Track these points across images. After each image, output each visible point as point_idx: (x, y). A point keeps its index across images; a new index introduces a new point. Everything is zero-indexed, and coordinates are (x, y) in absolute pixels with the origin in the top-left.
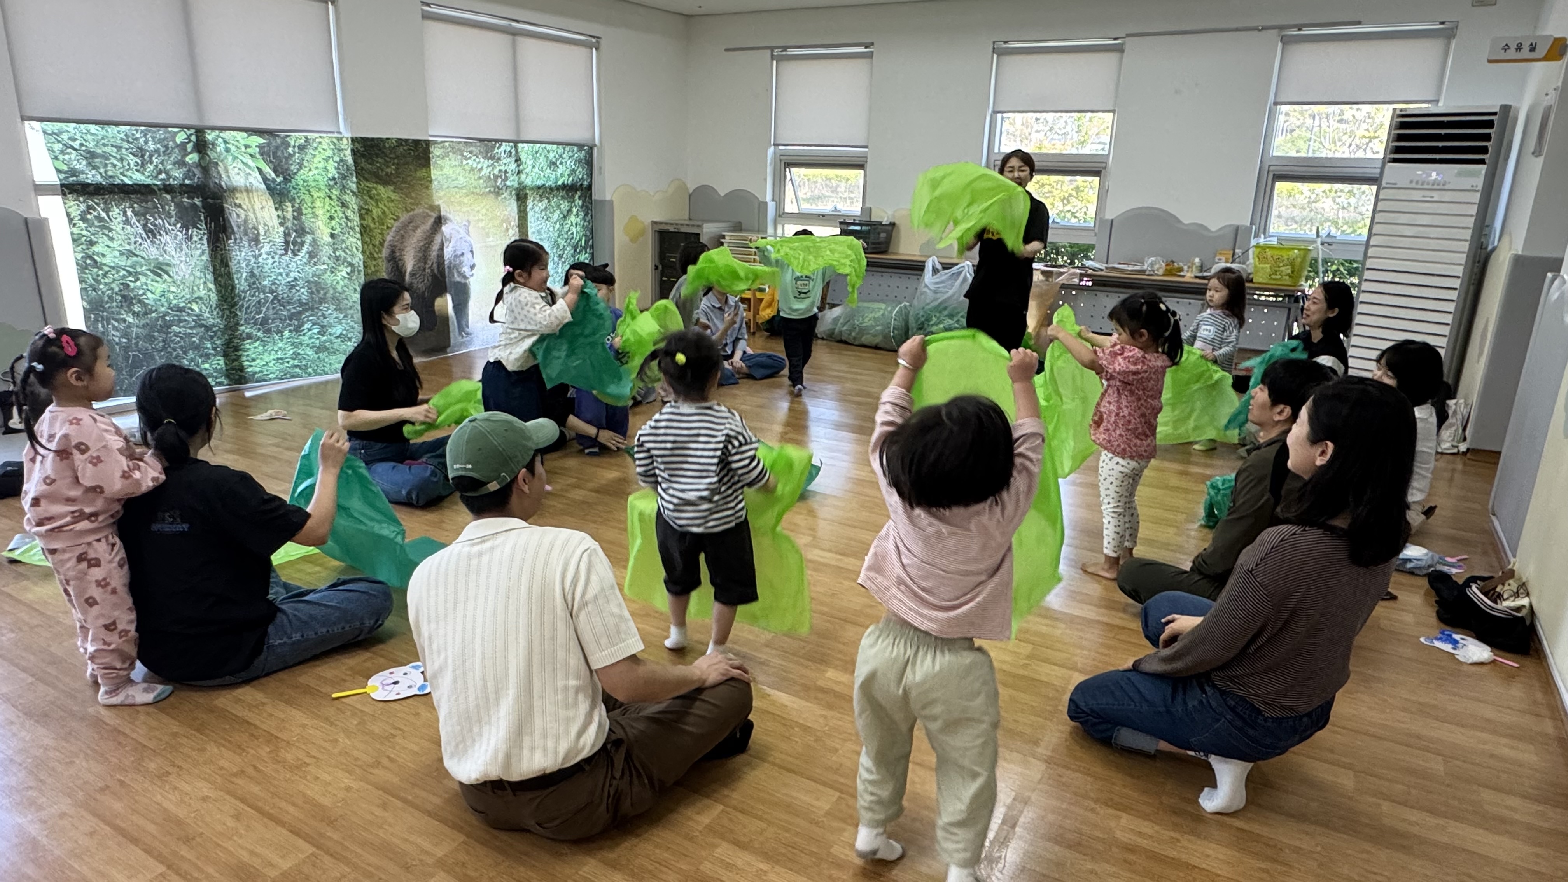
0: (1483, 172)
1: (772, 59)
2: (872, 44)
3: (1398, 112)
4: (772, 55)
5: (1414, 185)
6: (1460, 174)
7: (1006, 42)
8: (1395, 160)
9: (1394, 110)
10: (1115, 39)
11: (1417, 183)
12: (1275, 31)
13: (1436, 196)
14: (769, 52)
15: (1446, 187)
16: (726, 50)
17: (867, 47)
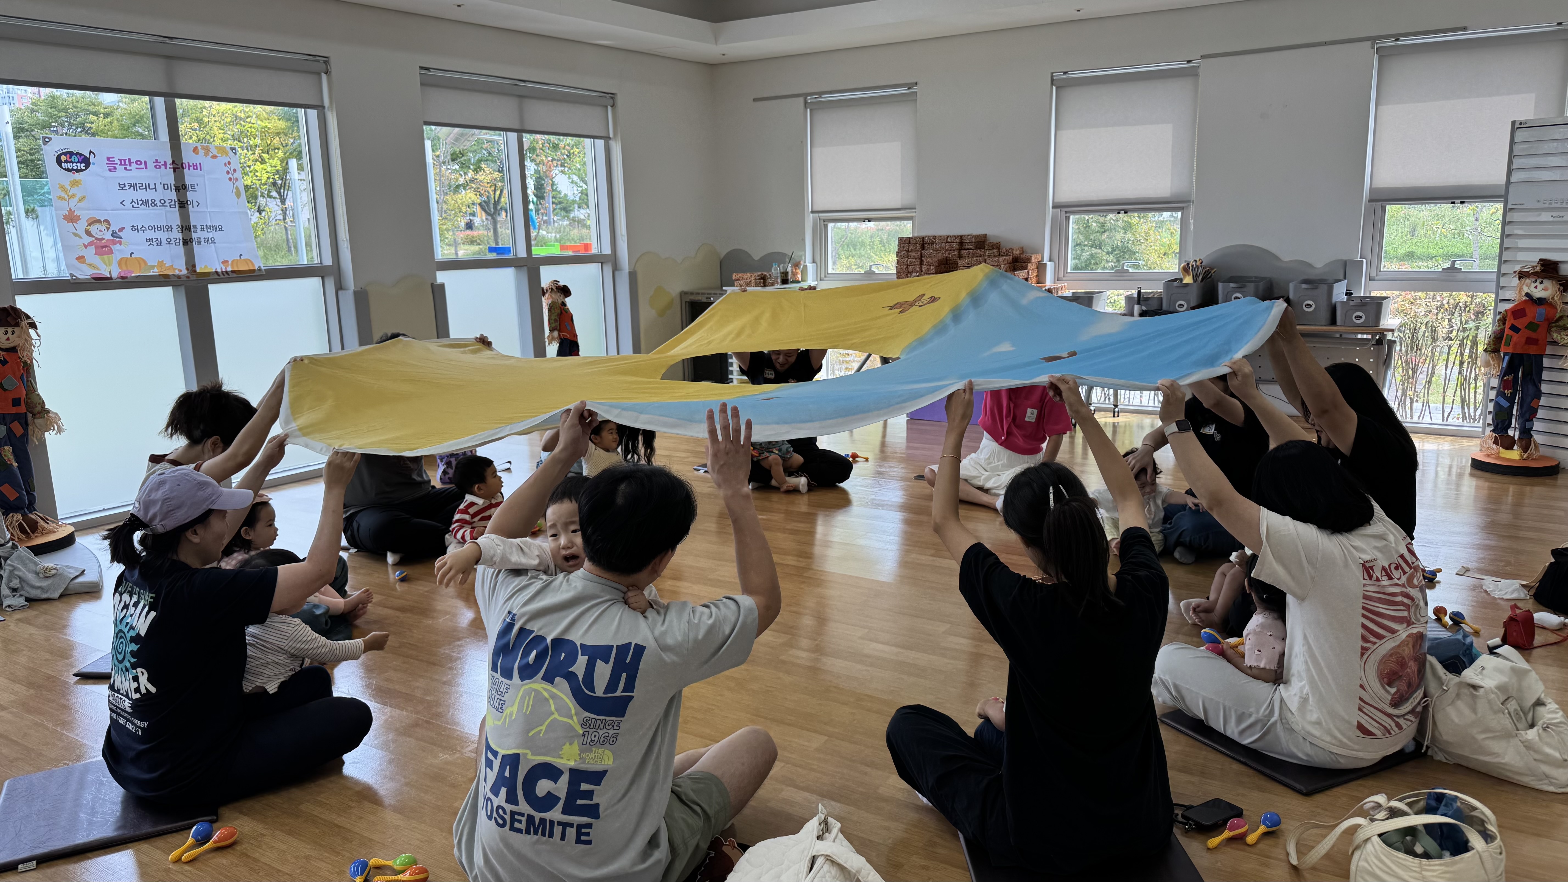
1: (806, 108)
2: (916, 84)
3: (1517, 125)
4: (806, 102)
5: (1542, 205)
7: (1065, 73)
10: (1189, 62)
11: (1545, 202)
12: (1369, 43)
14: (801, 99)
16: (755, 100)
17: (909, 88)
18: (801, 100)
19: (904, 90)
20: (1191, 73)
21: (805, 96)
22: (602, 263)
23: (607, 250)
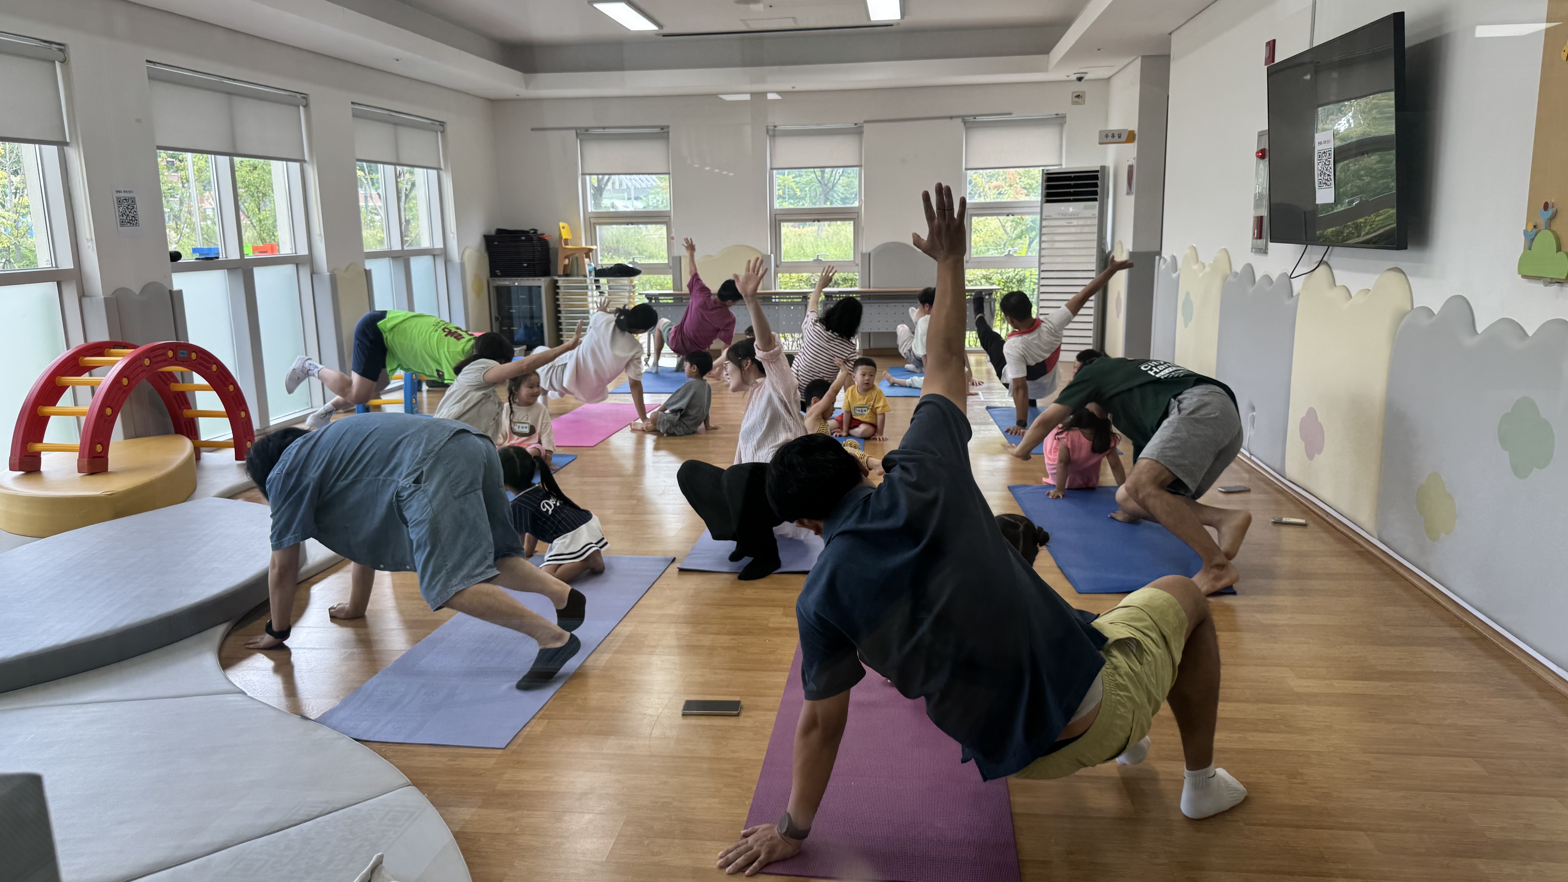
0: (1097, 206)
1: (577, 138)
3: (1045, 172)
4: (577, 134)
5: (1061, 217)
6: (1085, 208)
7: (777, 126)
8: (1048, 201)
9: (1043, 170)
10: (856, 123)
11: (1062, 215)
12: (960, 119)
13: (1075, 222)
15: (1080, 216)
16: (532, 129)
17: (662, 129)
18: (574, 132)
19: (658, 130)
20: (857, 131)
21: (576, 129)
22: (434, 256)
23: (439, 245)
